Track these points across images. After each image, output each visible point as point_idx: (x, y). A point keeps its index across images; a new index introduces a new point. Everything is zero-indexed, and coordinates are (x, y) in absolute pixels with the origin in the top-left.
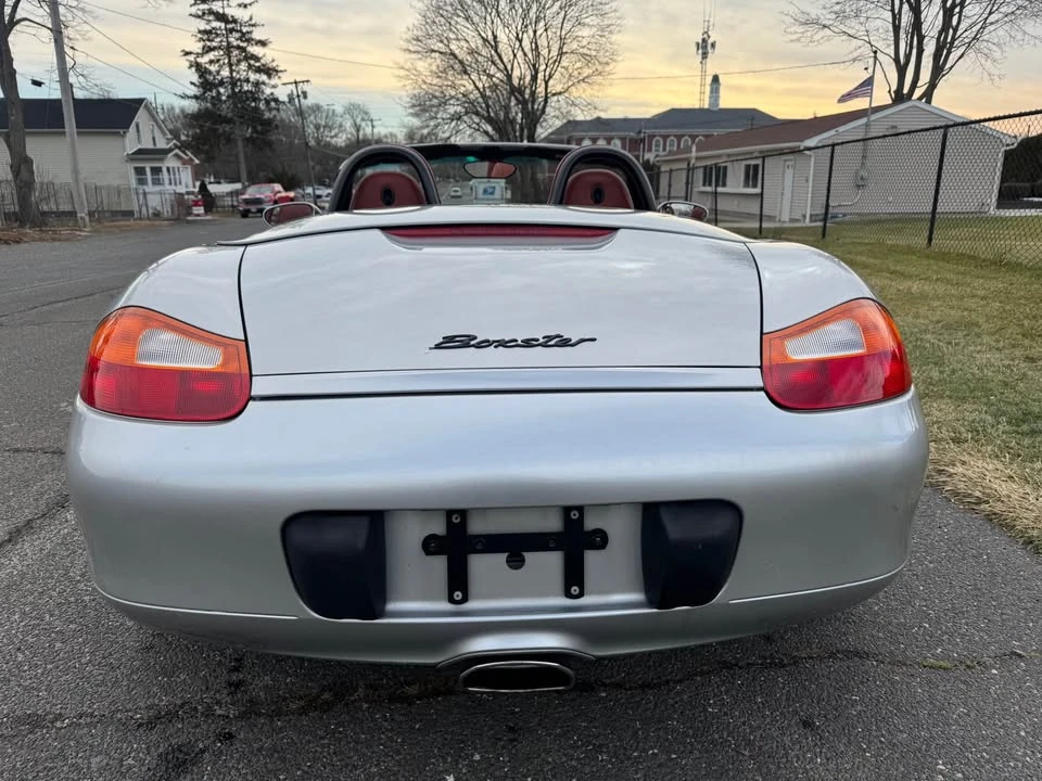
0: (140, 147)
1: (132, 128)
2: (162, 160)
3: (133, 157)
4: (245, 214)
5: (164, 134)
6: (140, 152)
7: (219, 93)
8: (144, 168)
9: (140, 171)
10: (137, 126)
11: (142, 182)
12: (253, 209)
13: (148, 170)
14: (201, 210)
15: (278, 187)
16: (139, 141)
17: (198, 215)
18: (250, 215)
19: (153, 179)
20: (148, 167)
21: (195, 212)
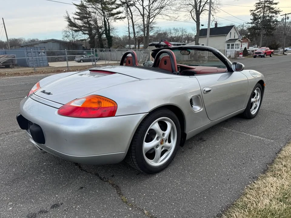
0: (230, 38)
1: (229, 34)
2: (235, 42)
3: (227, 42)
4: (255, 57)
5: (238, 35)
6: (230, 40)
7: (258, 21)
8: (230, 44)
9: (228, 45)
10: (231, 33)
11: (228, 48)
12: (258, 55)
13: (230, 45)
14: (242, 56)
15: (268, 48)
16: (230, 37)
17: (240, 57)
18: (256, 57)
19: (231, 47)
20: (231, 44)
21: (240, 56)
